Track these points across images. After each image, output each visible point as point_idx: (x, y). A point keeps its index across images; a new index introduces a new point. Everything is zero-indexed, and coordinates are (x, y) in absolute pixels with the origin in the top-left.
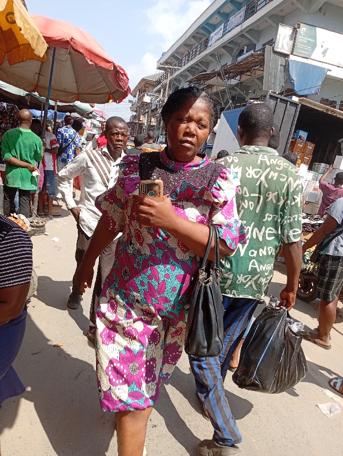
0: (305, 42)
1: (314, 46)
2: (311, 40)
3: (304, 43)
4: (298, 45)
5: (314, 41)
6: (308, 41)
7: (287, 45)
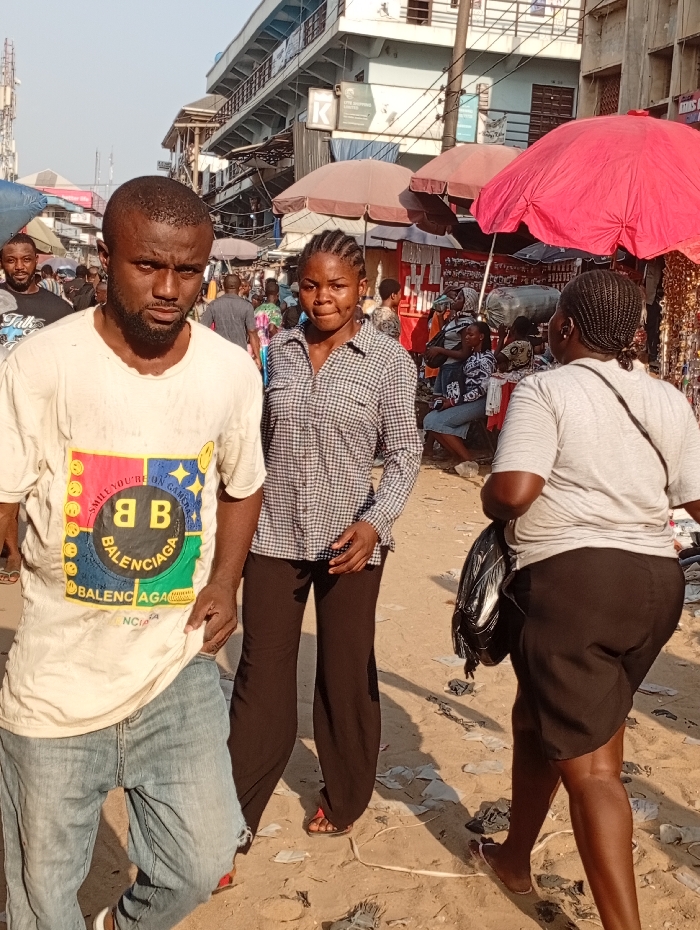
0: (357, 108)
1: (372, 112)
2: (366, 105)
3: (354, 111)
4: (344, 114)
5: (369, 105)
6: (360, 107)
7: (328, 117)
